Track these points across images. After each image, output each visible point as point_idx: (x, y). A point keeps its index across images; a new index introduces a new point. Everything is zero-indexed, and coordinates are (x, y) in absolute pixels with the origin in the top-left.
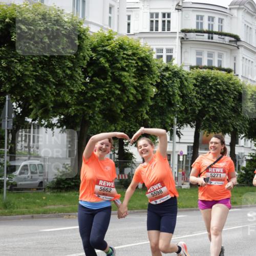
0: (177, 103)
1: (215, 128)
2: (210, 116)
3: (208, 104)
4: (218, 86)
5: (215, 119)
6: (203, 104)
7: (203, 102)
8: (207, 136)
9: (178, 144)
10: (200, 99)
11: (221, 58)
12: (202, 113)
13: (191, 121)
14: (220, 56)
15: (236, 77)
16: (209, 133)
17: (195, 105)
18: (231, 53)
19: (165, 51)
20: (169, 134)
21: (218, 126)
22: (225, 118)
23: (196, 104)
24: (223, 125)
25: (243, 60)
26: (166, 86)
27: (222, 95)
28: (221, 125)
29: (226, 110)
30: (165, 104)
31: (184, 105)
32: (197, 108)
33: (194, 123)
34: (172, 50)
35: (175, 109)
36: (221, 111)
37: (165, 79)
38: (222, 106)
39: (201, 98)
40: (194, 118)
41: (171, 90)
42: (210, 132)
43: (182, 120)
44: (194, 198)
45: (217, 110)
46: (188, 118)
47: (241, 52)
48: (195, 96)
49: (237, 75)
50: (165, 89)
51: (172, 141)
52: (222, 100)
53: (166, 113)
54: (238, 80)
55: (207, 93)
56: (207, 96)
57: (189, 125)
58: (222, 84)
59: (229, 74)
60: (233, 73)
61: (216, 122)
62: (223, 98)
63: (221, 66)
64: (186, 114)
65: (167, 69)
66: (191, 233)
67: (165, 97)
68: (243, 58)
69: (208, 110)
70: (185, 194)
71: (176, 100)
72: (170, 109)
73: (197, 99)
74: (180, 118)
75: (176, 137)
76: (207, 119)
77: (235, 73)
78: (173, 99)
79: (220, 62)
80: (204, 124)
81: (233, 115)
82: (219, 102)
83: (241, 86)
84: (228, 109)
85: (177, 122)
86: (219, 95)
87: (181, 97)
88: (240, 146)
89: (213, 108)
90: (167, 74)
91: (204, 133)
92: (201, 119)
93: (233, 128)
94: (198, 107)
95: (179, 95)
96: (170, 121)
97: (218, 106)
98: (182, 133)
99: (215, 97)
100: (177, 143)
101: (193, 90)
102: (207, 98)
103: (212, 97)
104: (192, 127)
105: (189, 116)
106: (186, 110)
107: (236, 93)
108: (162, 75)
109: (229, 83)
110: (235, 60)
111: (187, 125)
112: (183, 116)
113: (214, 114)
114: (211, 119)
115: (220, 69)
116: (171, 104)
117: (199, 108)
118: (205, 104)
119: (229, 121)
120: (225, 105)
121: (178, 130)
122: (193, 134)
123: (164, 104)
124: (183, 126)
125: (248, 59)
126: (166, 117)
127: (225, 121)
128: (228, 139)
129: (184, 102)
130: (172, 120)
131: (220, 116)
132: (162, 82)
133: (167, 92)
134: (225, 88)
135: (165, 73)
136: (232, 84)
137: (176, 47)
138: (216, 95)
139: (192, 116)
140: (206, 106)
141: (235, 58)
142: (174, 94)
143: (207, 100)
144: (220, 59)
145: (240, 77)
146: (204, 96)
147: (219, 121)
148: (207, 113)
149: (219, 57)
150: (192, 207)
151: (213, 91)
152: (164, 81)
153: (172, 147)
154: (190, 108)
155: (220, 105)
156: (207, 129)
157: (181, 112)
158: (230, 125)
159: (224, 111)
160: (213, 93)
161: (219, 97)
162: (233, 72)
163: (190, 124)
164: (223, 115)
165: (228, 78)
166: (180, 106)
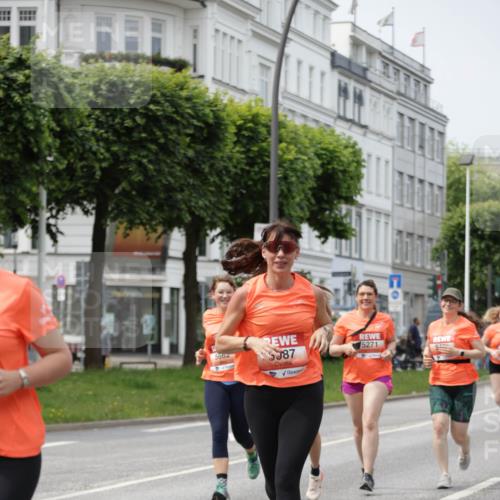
0: (47, 152)
1: (144, 216)
2: (131, 183)
3: (127, 154)
4: (152, 107)
5: (145, 191)
6: (114, 155)
7: (115, 148)
8: (126, 235)
9: (53, 258)
10: (106, 141)
11: (160, 31)
12: (112, 176)
13: (84, 198)
14: (157, 26)
15: (196, 80)
16: (130, 229)
17: (93, 157)
18: (185, 19)
19: (15, 15)
20: (30, 232)
21: (152, 209)
22: (169, 189)
23: (95, 153)
24: (166, 208)
25: (215, 36)
26: (18, 107)
27: (161, 129)
28: (159, 207)
29: (172, 167)
30: (17, 155)
31: (65, 158)
32: (97, 166)
33: (90, 202)
34: (35, 13)
35: (42, 168)
36: (159, 171)
37: (14, 90)
38: (161, 156)
39: (107, 139)
40: (91, 189)
41: (31, 118)
42: (131, 225)
43: (60, 196)
44: (95, 395)
45: (151, 167)
46: (76, 191)
47: (210, 16)
48: (94, 134)
49: (202, 77)
50: (15, 116)
51: (35, 251)
52: (162, 141)
53: (18, 178)
54: (203, 88)
55: (122, 124)
56: (123, 131)
57: (78, 209)
58: (162, 100)
59: (178, 74)
60: (189, 72)
61: (146, 199)
62: (165, 136)
63: (159, 53)
64: (71, 180)
65: (20, 63)
66: (86, 487)
67: (16, 136)
68: (217, 31)
69: (127, 169)
70: (70, 385)
71: (43, 145)
72: (28, 168)
73: (98, 141)
74: (53, 191)
75: (47, 240)
76: (125, 193)
77: (195, 70)
78: (37, 142)
79: (156, 42)
80: (117, 206)
81: (191, 181)
82: (153, 147)
83: (211, 104)
84: (179, 164)
85: (49, 203)
86: (155, 130)
87: (56, 135)
88: (210, 261)
89: (140, 164)
90: (20, 77)
91: (118, 228)
92: (109, 192)
93: (192, 214)
94: (100, 161)
95: (52, 130)
96: (27, 201)
97: (152, 157)
98: (61, 229)
99: (144, 135)
100: (50, 254)
101: (89, 116)
102: (123, 138)
103: (135, 135)
104: (86, 212)
105: (79, 185)
106: (70, 169)
107: (195, 122)
108: (6, 78)
109: (180, 98)
110: (195, 37)
111: (73, 209)
112: (64, 185)
113: (141, 178)
114: (134, 193)
115: (157, 61)
116: (31, 156)
117: (104, 165)
118: (120, 154)
119: (179, 196)
120: (169, 156)
121: (52, 221)
122: (89, 231)
123: (12, 154)
124: (63, 209)
125: (230, 32)
126: (19, 190)
127: (171, 197)
128: (177, 241)
129: (65, 150)
130: (35, 197)
131: (158, 184)
132: (8, 97)
133: (21, 122)
134: (170, 110)
135: (14, 74)
136: (188, 99)
137: (43, 5)
138: (145, 129)
139: (86, 185)
140: (122, 158)
141: (195, 31)
142: (38, 129)
143: (125, 143)
144: (157, 35)
145: (208, 82)
146: (116, 132)
147: (156, 196)
148: (125, 178)
149: (154, 30)
150: (89, 419)
151: (138, 119)
152: (14, 94)
153: (36, 266)
154: (80, 164)
155: (156, 154)
156: (125, 219)
157: (58, 174)
158: (183, 206)
159: (166, 170)
160: (139, 125)
161: (154, 133)
162: (191, 69)
163: (81, 205)
164: (164, 181)
165: (177, 85)
166: (55, 158)
